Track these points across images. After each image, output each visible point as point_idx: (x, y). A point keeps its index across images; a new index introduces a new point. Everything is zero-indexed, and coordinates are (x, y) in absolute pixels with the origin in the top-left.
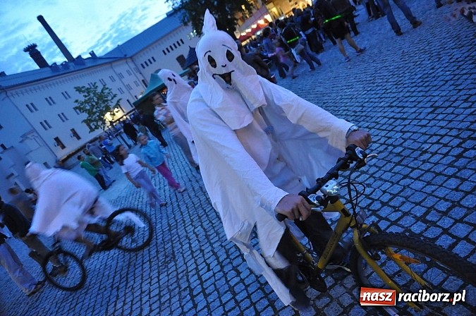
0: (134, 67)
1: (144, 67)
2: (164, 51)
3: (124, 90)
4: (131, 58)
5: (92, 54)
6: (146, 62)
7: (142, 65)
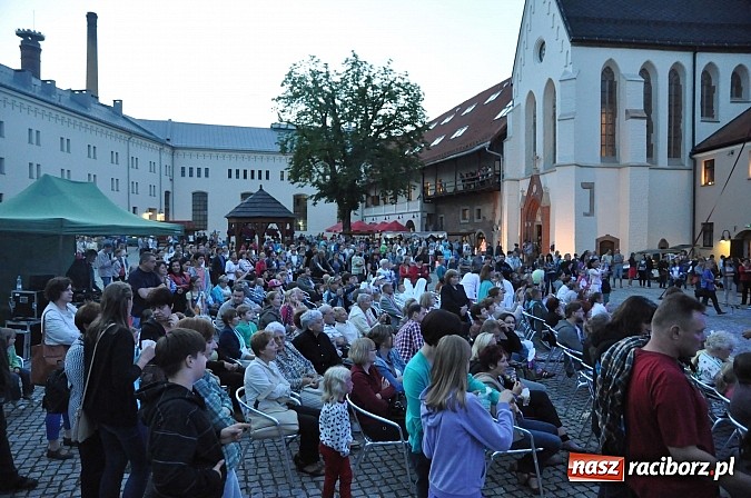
0: (169, 164)
1: (183, 175)
2: (230, 171)
3: (123, 185)
4: (173, 148)
5: (118, 104)
6: (191, 169)
7: (183, 168)
